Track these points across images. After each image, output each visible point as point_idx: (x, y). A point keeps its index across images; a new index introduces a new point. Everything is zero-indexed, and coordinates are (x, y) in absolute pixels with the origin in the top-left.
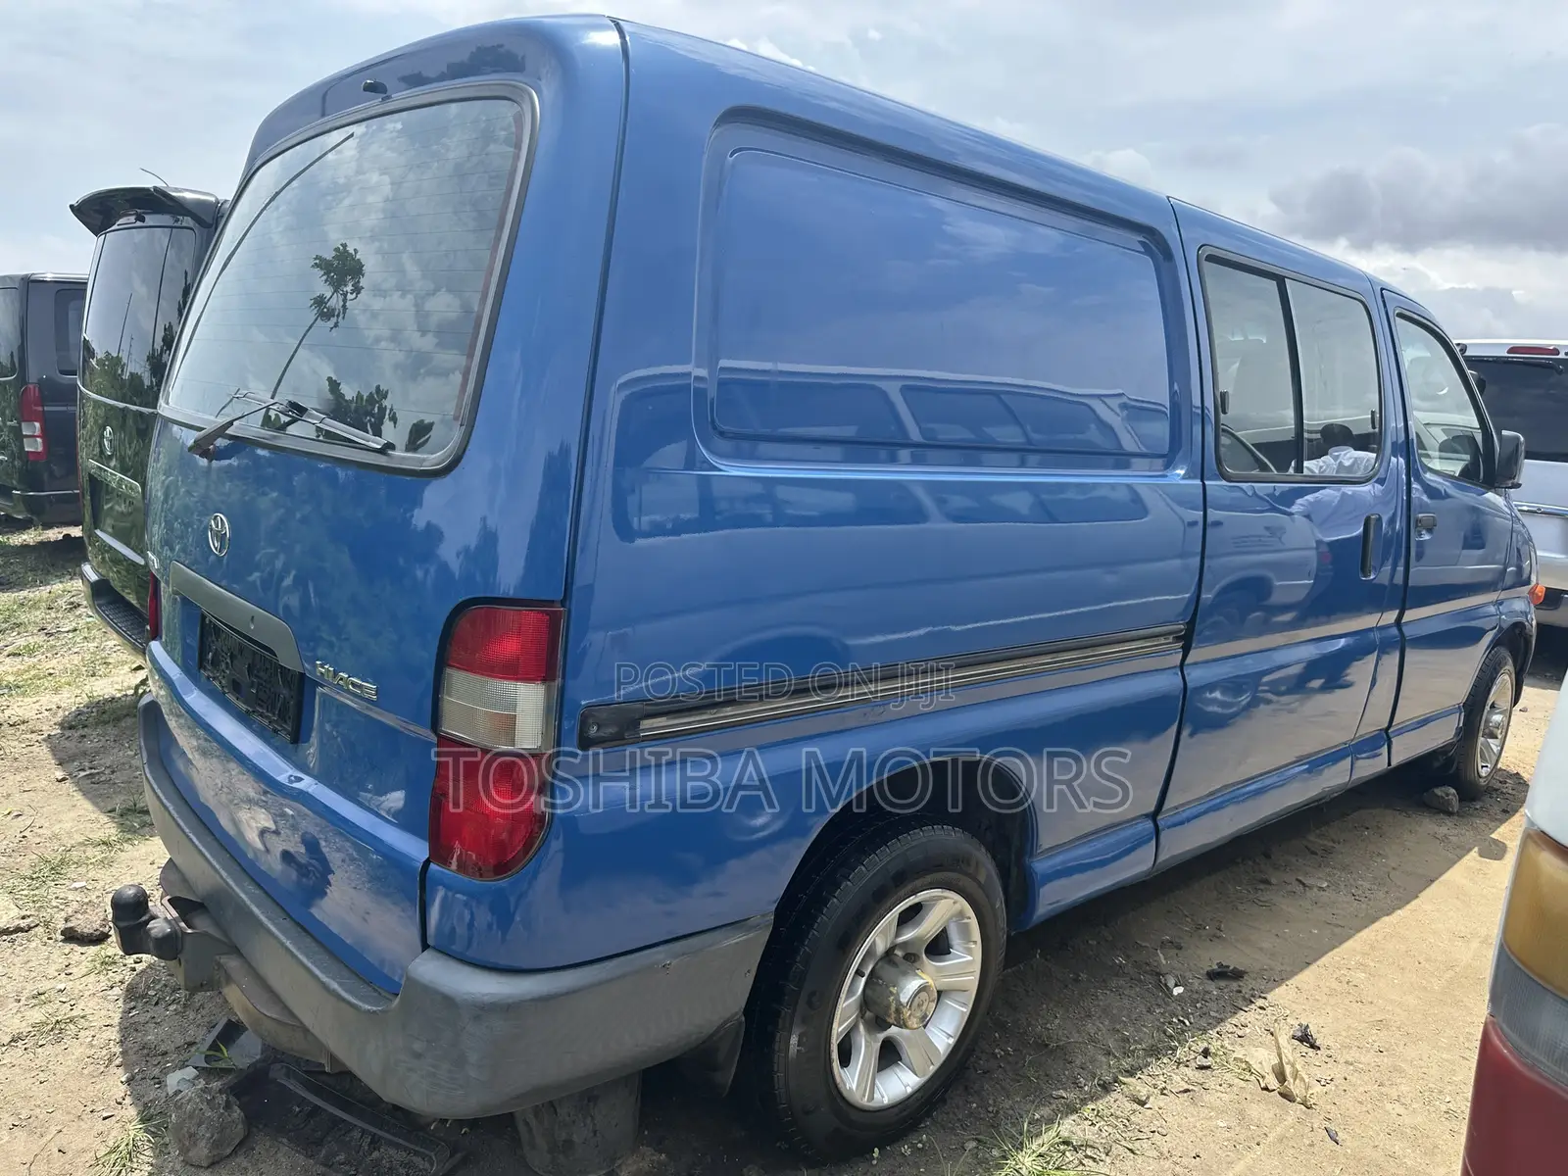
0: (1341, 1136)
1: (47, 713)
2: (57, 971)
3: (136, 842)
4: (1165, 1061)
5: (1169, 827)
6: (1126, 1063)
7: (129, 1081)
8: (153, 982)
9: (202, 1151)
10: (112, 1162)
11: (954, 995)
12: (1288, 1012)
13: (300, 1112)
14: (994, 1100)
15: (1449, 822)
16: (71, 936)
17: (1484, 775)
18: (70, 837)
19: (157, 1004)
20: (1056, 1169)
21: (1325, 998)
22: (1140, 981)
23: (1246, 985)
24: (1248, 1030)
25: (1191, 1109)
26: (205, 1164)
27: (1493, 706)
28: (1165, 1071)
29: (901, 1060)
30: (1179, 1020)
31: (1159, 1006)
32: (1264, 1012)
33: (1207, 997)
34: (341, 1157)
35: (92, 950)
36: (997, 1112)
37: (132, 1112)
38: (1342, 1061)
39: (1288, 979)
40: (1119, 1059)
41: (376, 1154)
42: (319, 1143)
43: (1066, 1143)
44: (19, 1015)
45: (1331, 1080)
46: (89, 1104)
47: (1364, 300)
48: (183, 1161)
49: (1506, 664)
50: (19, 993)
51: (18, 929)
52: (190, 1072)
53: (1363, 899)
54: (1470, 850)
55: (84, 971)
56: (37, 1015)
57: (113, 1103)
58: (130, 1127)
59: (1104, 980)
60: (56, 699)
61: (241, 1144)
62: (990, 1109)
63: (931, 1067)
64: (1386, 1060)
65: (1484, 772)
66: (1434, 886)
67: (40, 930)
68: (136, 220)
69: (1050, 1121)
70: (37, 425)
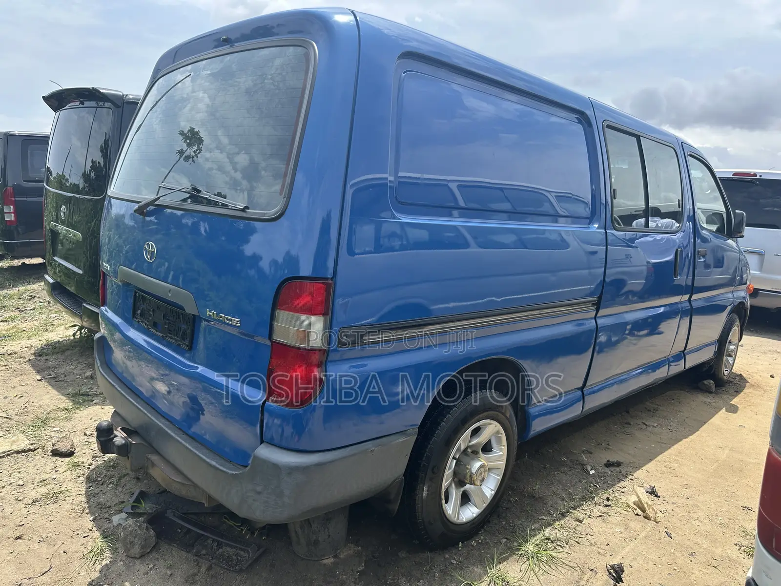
0: (673, 535)
1: (26, 349)
2: (50, 470)
3: (82, 409)
4: (589, 503)
5: (589, 394)
6: (572, 504)
7: (94, 520)
8: (99, 474)
9: (136, 550)
10: (91, 556)
11: (494, 471)
12: (644, 481)
13: (181, 532)
14: (513, 521)
15: (711, 396)
16: (56, 453)
17: (726, 374)
18: (49, 407)
19: (102, 484)
20: (544, 551)
21: (660, 475)
22: (574, 468)
23: (623, 469)
24: (626, 489)
25: (604, 525)
26: (138, 556)
27: (730, 342)
28: (590, 507)
29: (470, 501)
30: (594, 485)
31: (584, 479)
32: (633, 481)
33: (606, 475)
34: (204, 552)
35: (67, 460)
36: (514, 526)
37: (97, 534)
38: (670, 502)
39: (643, 467)
40: (568, 502)
41: (220, 550)
42: (193, 546)
43: (548, 539)
44: (34, 490)
45: (666, 511)
46: (75, 531)
47: (674, 147)
48: (126, 556)
49: (736, 322)
50: (33, 480)
51: (29, 450)
52: (124, 515)
53: (674, 431)
54: (722, 409)
55: (65, 470)
56: (44, 490)
57: (87, 530)
58: (98, 540)
59: (557, 468)
60: (29, 342)
61: (154, 547)
62: (511, 525)
63: (484, 505)
64: (690, 502)
65: (726, 373)
66: (706, 425)
67: (40, 450)
68: (80, 104)
69: (540, 530)
70: (12, 207)
